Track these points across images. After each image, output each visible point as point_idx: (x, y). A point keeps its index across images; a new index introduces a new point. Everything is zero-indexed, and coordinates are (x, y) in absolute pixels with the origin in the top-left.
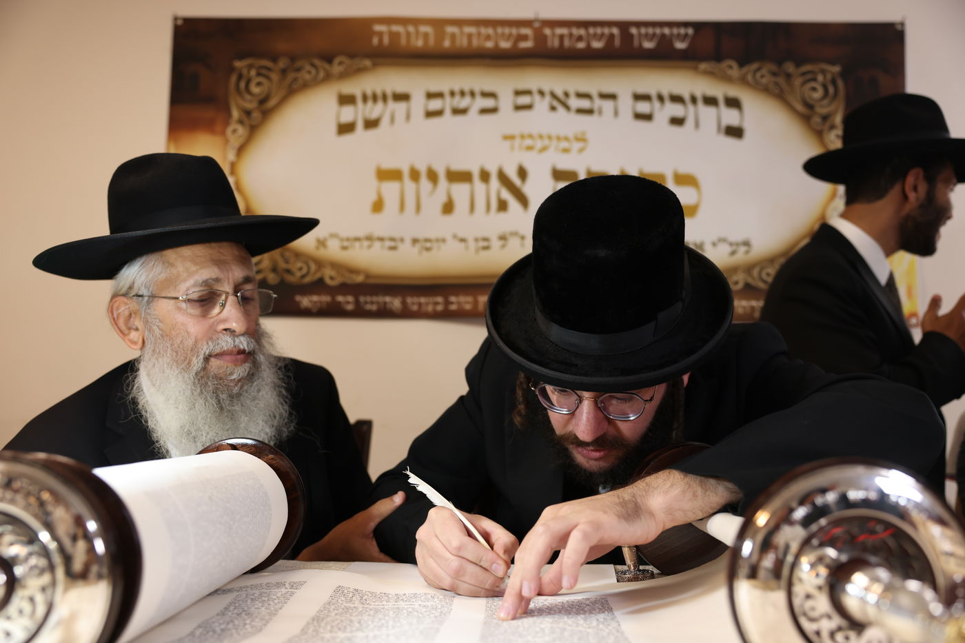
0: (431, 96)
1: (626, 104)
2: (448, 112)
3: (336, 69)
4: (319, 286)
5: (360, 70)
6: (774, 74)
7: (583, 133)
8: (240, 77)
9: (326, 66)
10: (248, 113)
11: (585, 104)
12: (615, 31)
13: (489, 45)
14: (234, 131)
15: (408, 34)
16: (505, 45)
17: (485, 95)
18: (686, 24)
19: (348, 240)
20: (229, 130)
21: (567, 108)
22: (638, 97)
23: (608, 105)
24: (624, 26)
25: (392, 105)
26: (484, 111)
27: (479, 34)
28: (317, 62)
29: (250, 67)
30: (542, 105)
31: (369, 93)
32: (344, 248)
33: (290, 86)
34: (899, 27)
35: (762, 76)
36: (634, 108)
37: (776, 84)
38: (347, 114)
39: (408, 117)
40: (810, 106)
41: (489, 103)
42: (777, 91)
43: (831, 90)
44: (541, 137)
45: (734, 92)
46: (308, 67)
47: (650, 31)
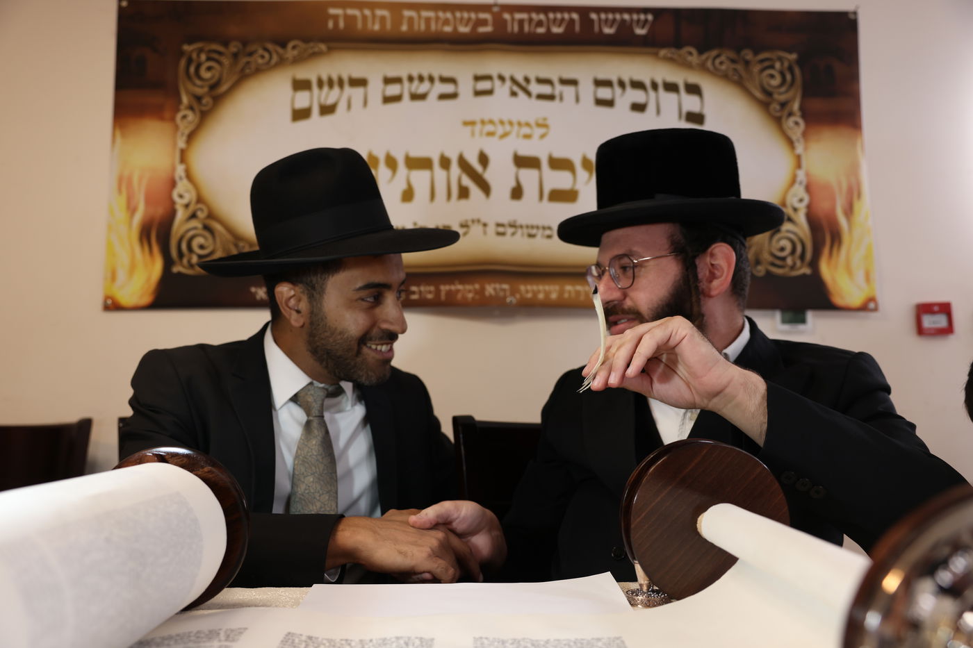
0: (388, 81)
1: (587, 89)
2: (406, 96)
3: (290, 53)
5: (316, 55)
6: (733, 61)
7: (545, 119)
8: (190, 61)
9: (280, 50)
10: (199, 99)
11: (546, 89)
12: (575, 16)
13: (448, 29)
14: (184, 117)
15: (364, 18)
16: (464, 29)
17: (444, 80)
18: (646, 10)
20: (179, 116)
21: (529, 94)
22: (599, 83)
23: (569, 91)
24: (584, 11)
25: (348, 90)
26: (443, 97)
27: (437, 18)
28: (270, 46)
29: (200, 51)
30: (502, 90)
31: (325, 78)
33: (243, 70)
34: (852, 17)
35: (721, 63)
36: (595, 93)
37: (735, 70)
38: (302, 99)
39: (365, 103)
40: (769, 94)
41: (449, 88)
42: (736, 78)
43: (789, 77)
44: (502, 122)
45: (694, 78)
46: (261, 52)
47: (610, 16)
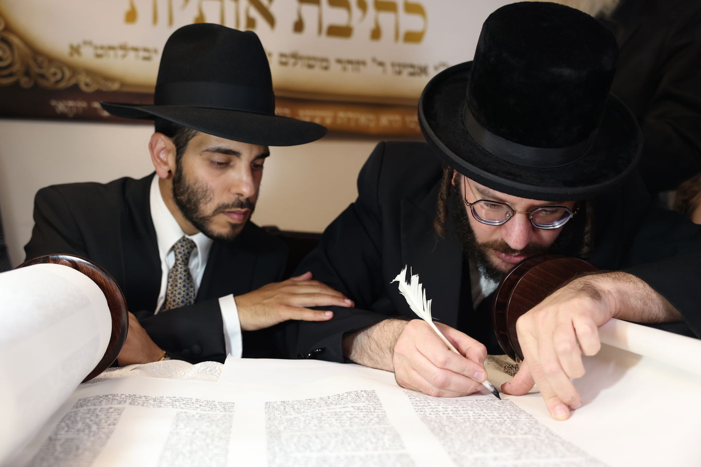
4: (74, 91)
19: (102, 48)
32: (99, 56)
